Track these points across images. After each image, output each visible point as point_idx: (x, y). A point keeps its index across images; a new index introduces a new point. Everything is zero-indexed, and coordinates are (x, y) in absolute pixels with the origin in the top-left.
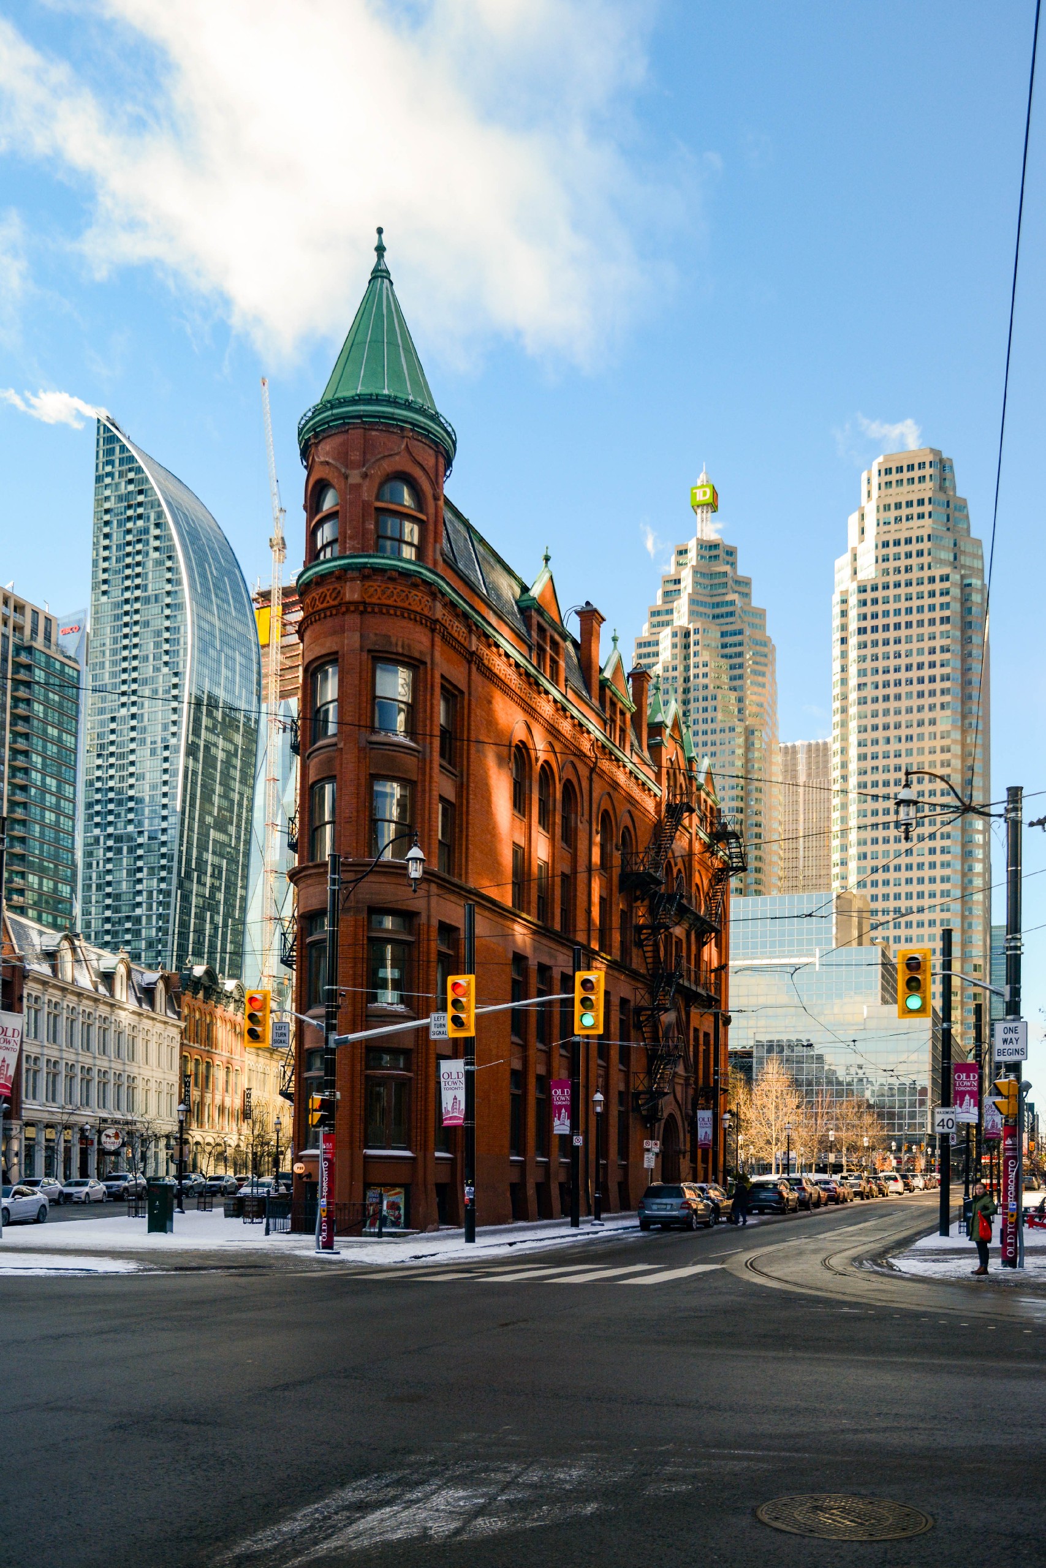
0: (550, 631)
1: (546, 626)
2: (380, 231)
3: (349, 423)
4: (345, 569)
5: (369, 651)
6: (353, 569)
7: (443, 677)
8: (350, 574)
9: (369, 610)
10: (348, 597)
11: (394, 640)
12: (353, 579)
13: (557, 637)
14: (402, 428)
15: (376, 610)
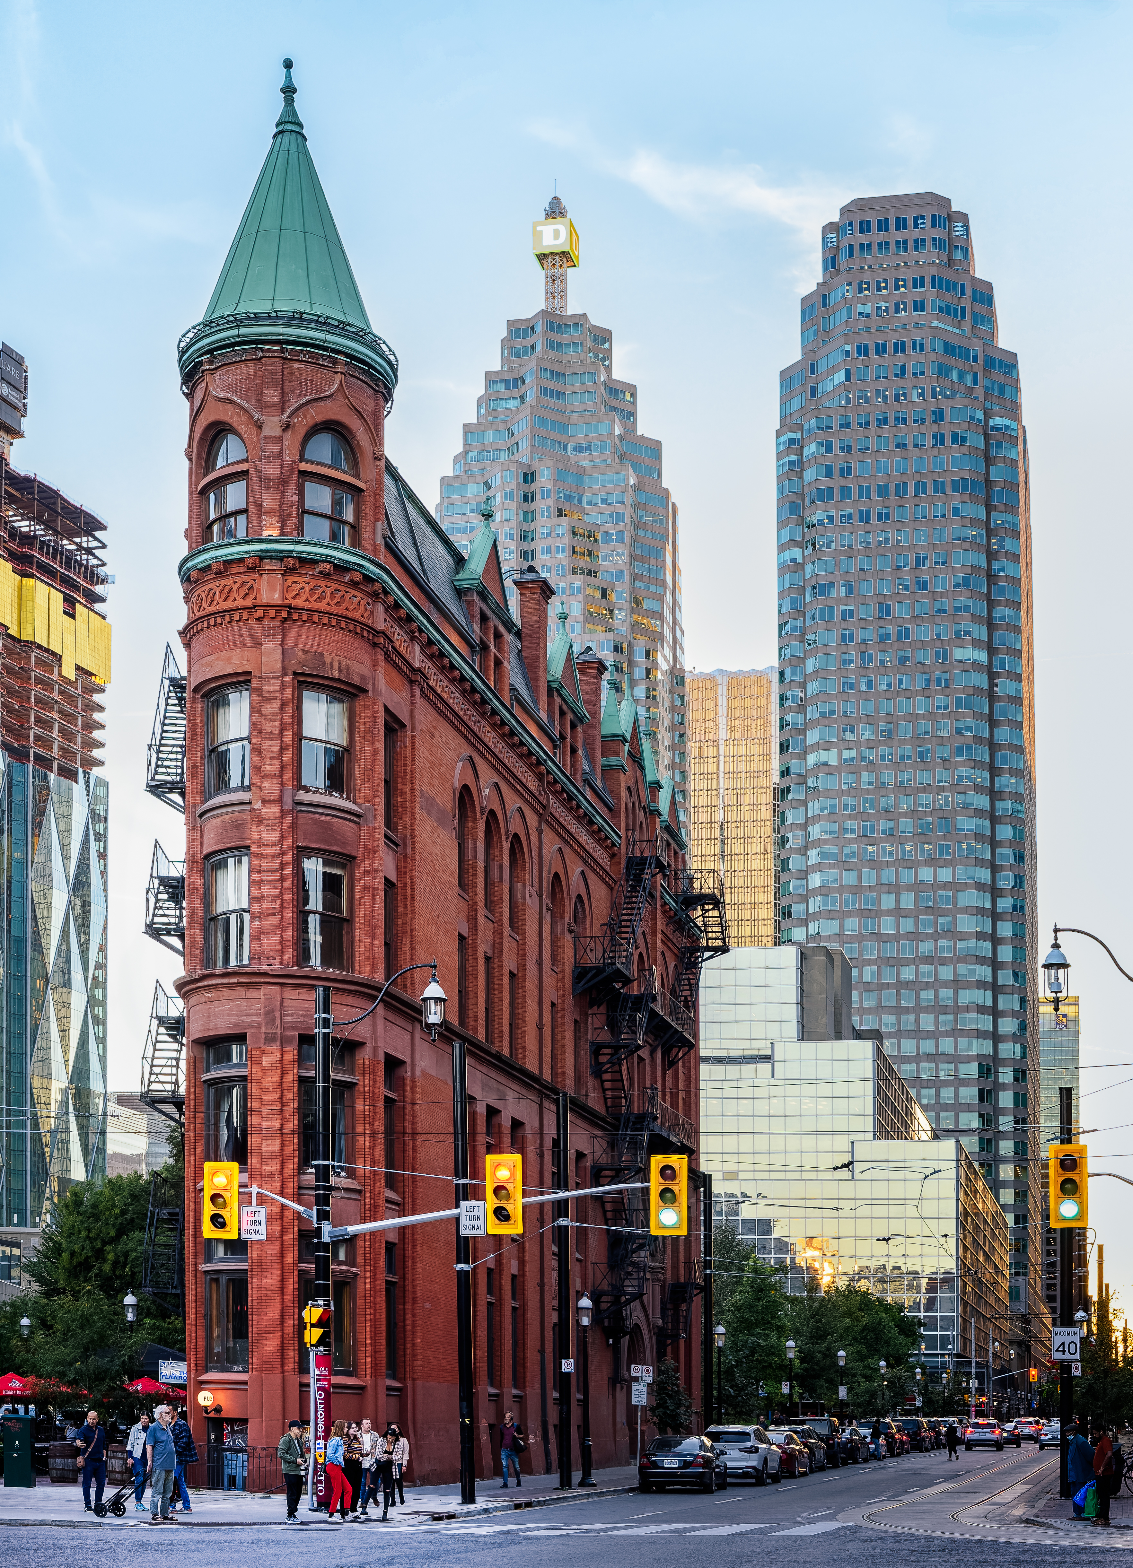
0: (494, 621)
1: (489, 613)
2: (288, 64)
3: (262, 350)
4: (261, 557)
5: (295, 674)
6: (271, 558)
7: (387, 709)
8: (267, 565)
9: (295, 616)
10: (265, 598)
11: (328, 660)
12: (272, 572)
13: (501, 628)
14: (335, 361)
15: (305, 618)
